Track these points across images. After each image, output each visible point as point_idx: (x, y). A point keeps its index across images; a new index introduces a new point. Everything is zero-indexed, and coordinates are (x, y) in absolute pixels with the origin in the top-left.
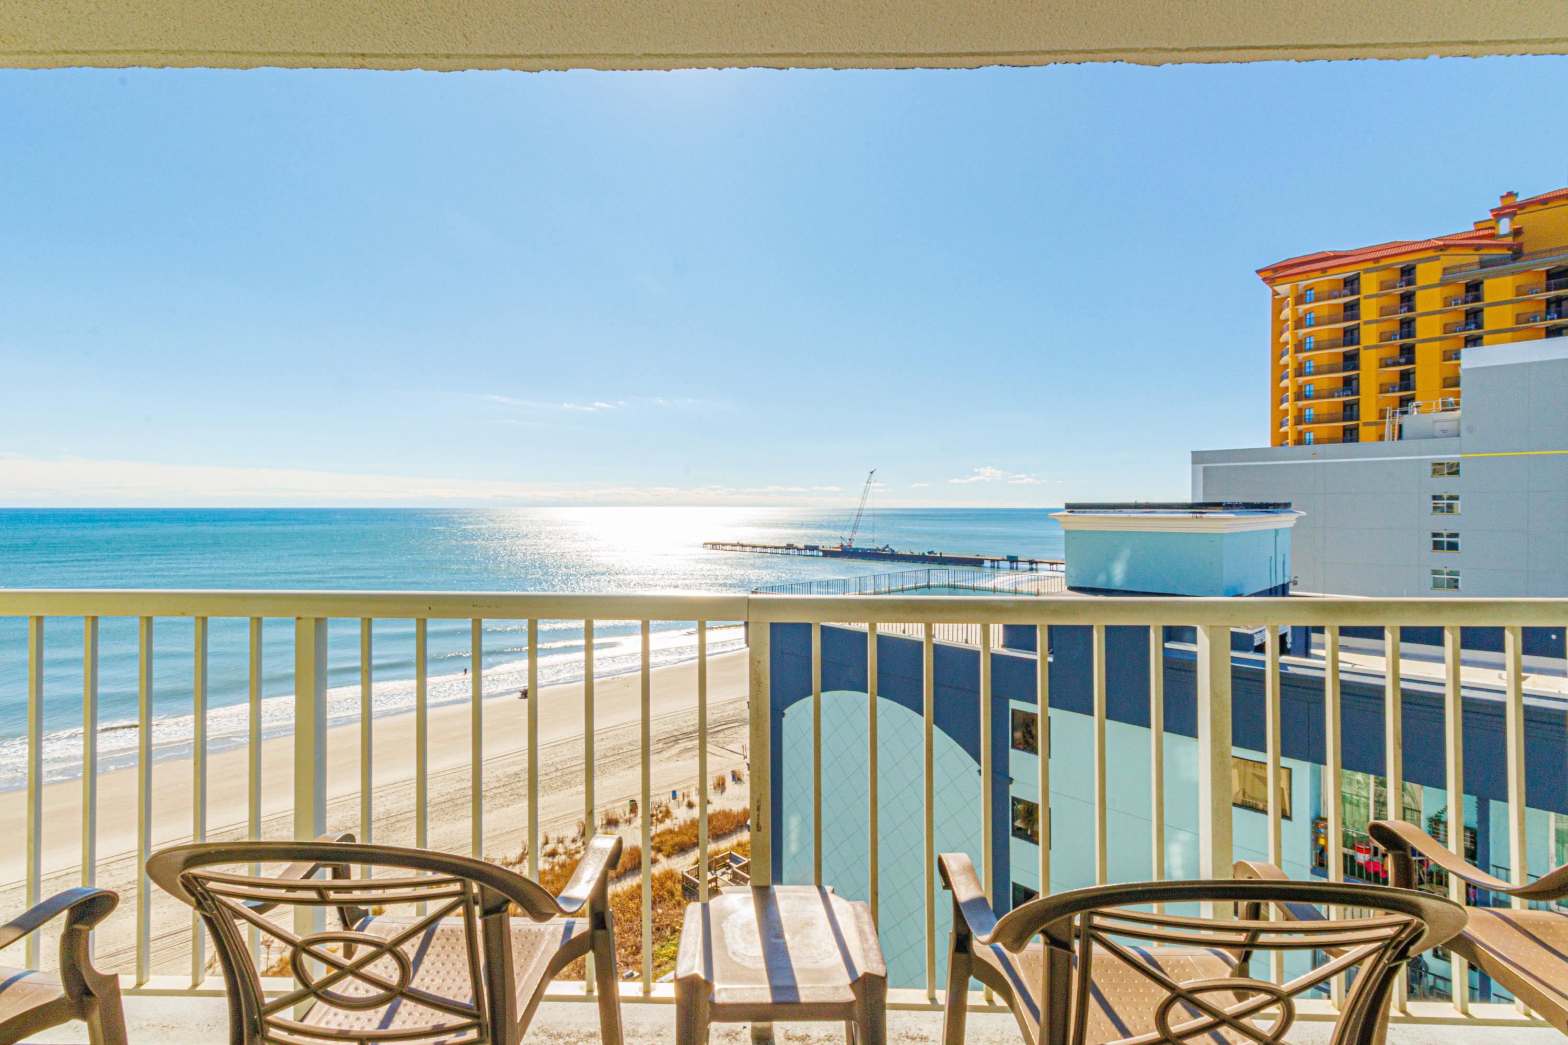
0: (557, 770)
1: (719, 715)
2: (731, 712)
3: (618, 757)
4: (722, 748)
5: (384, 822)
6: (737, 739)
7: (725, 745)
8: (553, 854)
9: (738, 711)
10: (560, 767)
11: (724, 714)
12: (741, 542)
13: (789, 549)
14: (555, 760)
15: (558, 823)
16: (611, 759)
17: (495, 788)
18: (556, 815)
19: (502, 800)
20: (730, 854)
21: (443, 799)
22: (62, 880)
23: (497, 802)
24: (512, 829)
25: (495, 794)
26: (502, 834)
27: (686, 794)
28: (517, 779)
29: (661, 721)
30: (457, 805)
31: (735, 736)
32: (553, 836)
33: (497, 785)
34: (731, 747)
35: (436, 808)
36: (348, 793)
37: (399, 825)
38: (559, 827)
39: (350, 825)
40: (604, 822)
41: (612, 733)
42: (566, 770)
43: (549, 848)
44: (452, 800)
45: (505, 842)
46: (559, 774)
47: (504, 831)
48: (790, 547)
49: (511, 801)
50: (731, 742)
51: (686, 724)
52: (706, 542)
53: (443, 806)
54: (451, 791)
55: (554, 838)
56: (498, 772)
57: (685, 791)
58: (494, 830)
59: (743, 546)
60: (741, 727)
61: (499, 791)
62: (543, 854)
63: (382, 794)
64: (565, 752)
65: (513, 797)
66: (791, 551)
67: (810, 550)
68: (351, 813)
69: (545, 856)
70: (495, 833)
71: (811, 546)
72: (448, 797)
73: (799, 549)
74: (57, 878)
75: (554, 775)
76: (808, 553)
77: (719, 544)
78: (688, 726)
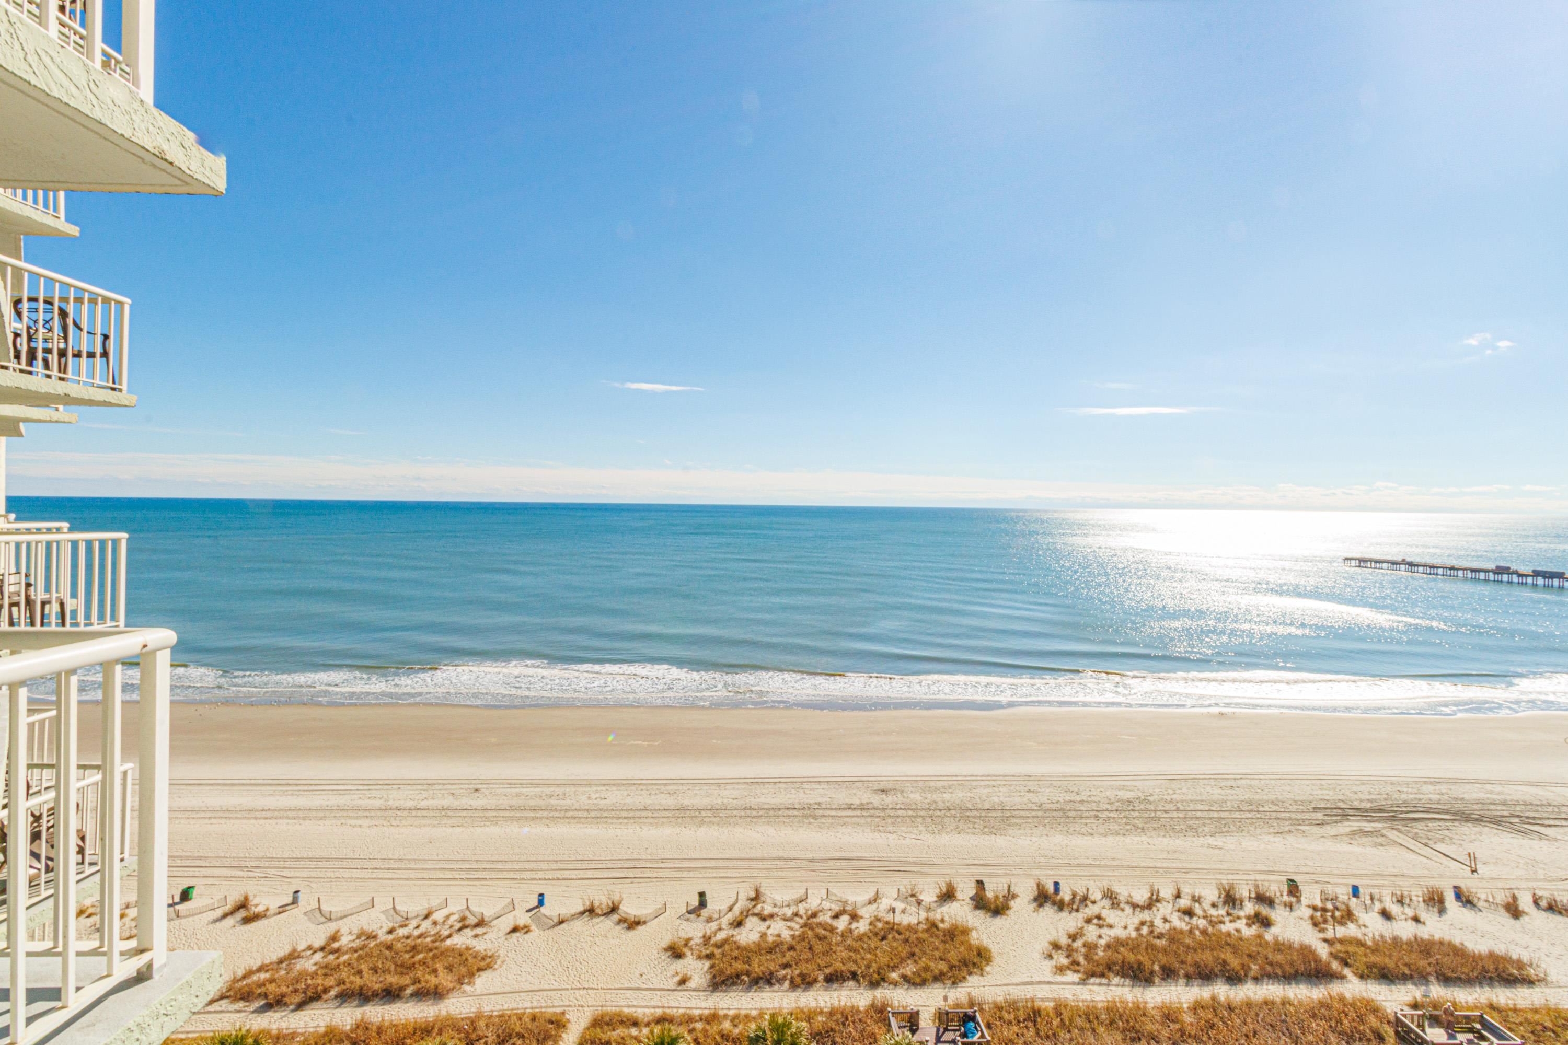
0: (1178, 810)
1: (1412, 796)
2: (1435, 797)
3: (1259, 816)
4: (1426, 845)
5: (999, 814)
6: (1451, 839)
7: (1430, 842)
8: (1189, 913)
9: (1446, 797)
10: (1182, 808)
11: (1421, 796)
12: (1409, 559)
13: (1502, 574)
14: (1174, 797)
15: (1188, 876)
16: (1249, 815)
17: (1107, 810)
18: (1185, 865)
19: (1117, 827)
20: (1481, 1016)
21: (1054, 806)
22: (777, 786)
23: (1111, 827)
24: (1133, 865)
25: (1109, 818)
26: (1122, 867)
27: (1377, 896)
28: (1131, 808)
29: (1314, 782)
30: (1068, 817)
31: (1447, 832)
32: (1186, 890)
33: (1109, 807)
34: (1441, 847)
35: (1047, 814)
36: (964, 774)
37: (1014, 821)
38: (1191, 881)
39: (970, 807)
40: (1253, 895)
41: (1243, 782)
42: (1190, 813)
43: (1184, 902)
44: (1062, 810)
45: (1126, 876)
46: (1181, 815)
47: (1125, 864)
48: (1500, 570)
49: (1127, 830)
50: (1442, 840)
51: (1356, 796)
52: (1350, 556)
53: (1055, 814)
54: (1061, 800)
55: (1188, 894)
56: (1108, 793)
57: (1375, 891)
58: (1113, 859)
59: (1411, 564)
60: (1457, 823)
61: (1112, 815)
62: (1176, 908)
63: (994, 783)
64: (1184, 790)
65: (1128, 827)
66: (1505, 578)
67: (1544, 578)
68: (969, 794)
69: (1179, 911)
70: (1115, 863)
71: (1546, 572)
72: (1058, 805)
73: (1520, 575)
74: (775, 783)
75: (1175, 815)
76: (1540, 581)
77: (1371, 561)
78: (1361, 801)
